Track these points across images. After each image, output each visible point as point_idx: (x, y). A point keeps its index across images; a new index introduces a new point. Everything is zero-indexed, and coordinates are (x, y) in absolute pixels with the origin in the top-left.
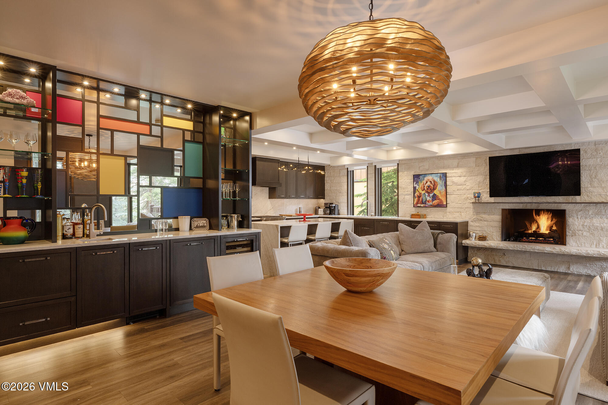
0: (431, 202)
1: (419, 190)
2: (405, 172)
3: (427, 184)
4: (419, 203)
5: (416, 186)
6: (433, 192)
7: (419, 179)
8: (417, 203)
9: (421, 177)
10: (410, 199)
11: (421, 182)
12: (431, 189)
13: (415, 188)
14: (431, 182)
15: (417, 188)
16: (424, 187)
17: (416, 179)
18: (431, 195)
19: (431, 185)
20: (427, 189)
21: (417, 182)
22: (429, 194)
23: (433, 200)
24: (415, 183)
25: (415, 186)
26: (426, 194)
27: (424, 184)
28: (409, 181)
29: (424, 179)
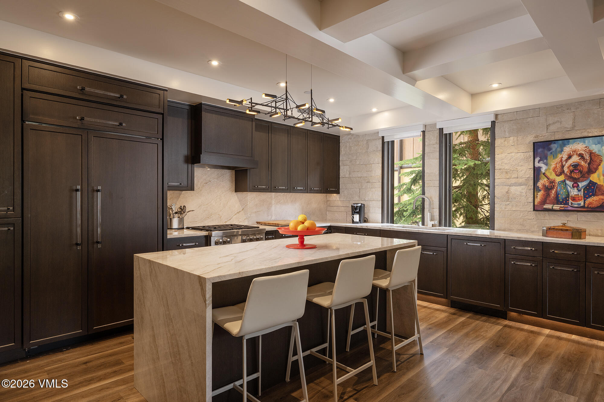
0: (580, 200)
1: (548, 174)
2: (512, 138)
3: (570, 162)
4: (548, 201)
5: (541, 165)
6: (588, 178)
7: (550, 149)
8: (544, 202)
9: (554, 146)
10: (524, 194)
11: (555, 157)
12: (581, 172)
13: (537, 172)
14: (581, 156)
15: (543, 170)
16: (563, 166)
17: (540, 150)
18: (582, 184)
19: (583, 163)
20: (571, 172)
21: (544, 158)
22: (575, 183)
23: (586, 196)
24: (537, 159)
25: (537, 165)
26: (568, 182)
27: (561, 160)
28: (521, 156)
29: (562, 151)
